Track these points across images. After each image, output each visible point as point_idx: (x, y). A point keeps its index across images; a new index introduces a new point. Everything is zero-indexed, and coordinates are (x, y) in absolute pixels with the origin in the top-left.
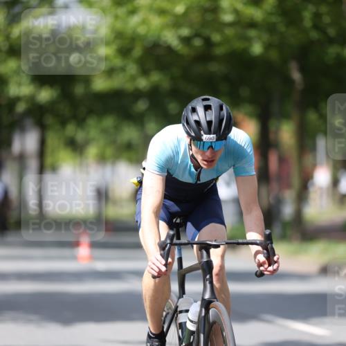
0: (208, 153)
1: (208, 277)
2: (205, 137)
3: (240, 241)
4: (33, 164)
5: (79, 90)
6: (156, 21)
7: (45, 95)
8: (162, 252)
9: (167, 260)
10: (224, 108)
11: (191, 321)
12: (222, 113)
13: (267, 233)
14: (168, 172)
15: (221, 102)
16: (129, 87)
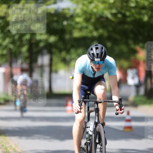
0: (97, 66)
1: (97, 114)
2: (96, 60)
3: (110, 101)
4: (47, 69)
5: (67, 37)
6: (101, 6)
7: (52, 39)
8: (79, 104)
9: (81, 107)
10: (103, 48)
11: (91, 131)
12: (102, 50)
13: (120, 98)
14: (83, 73)
15: (102, 46)
16: (89, 35)
